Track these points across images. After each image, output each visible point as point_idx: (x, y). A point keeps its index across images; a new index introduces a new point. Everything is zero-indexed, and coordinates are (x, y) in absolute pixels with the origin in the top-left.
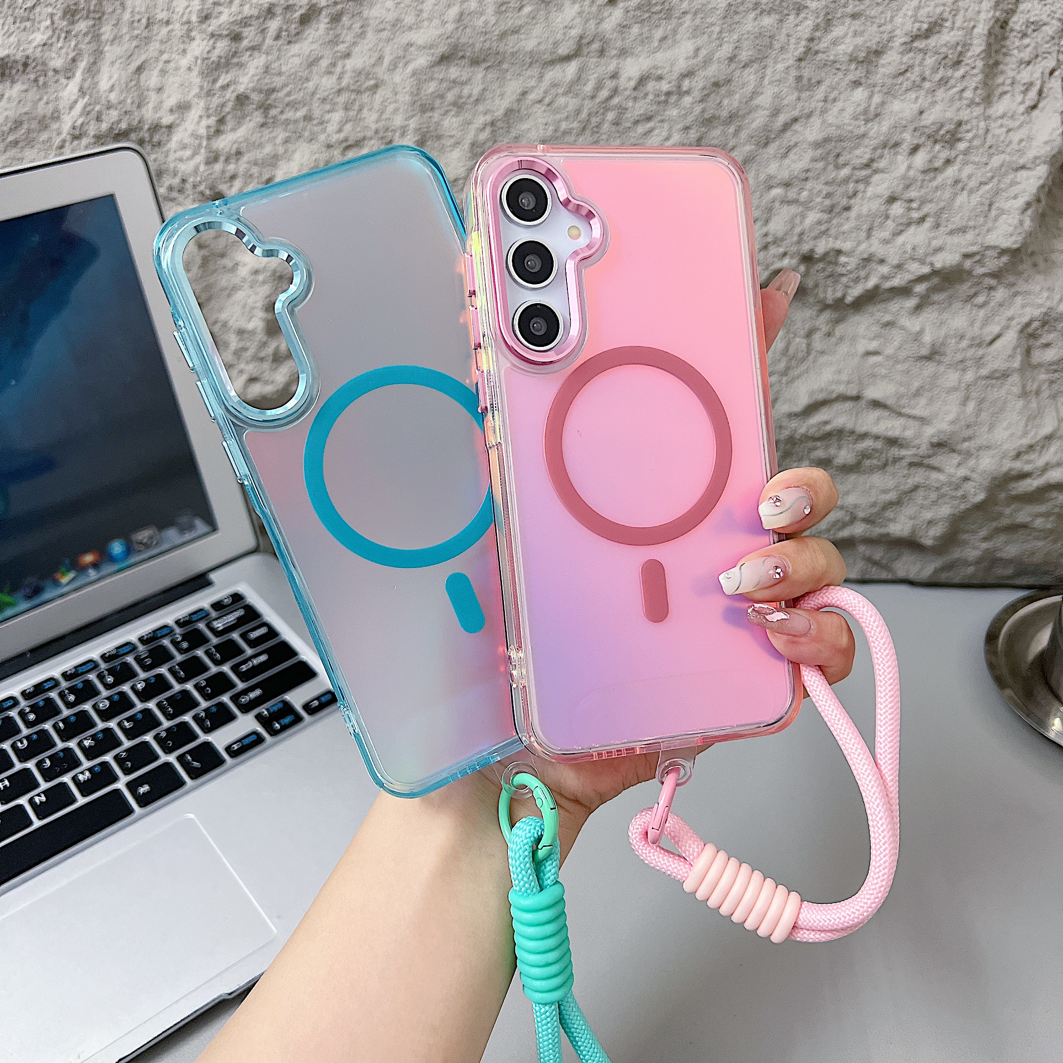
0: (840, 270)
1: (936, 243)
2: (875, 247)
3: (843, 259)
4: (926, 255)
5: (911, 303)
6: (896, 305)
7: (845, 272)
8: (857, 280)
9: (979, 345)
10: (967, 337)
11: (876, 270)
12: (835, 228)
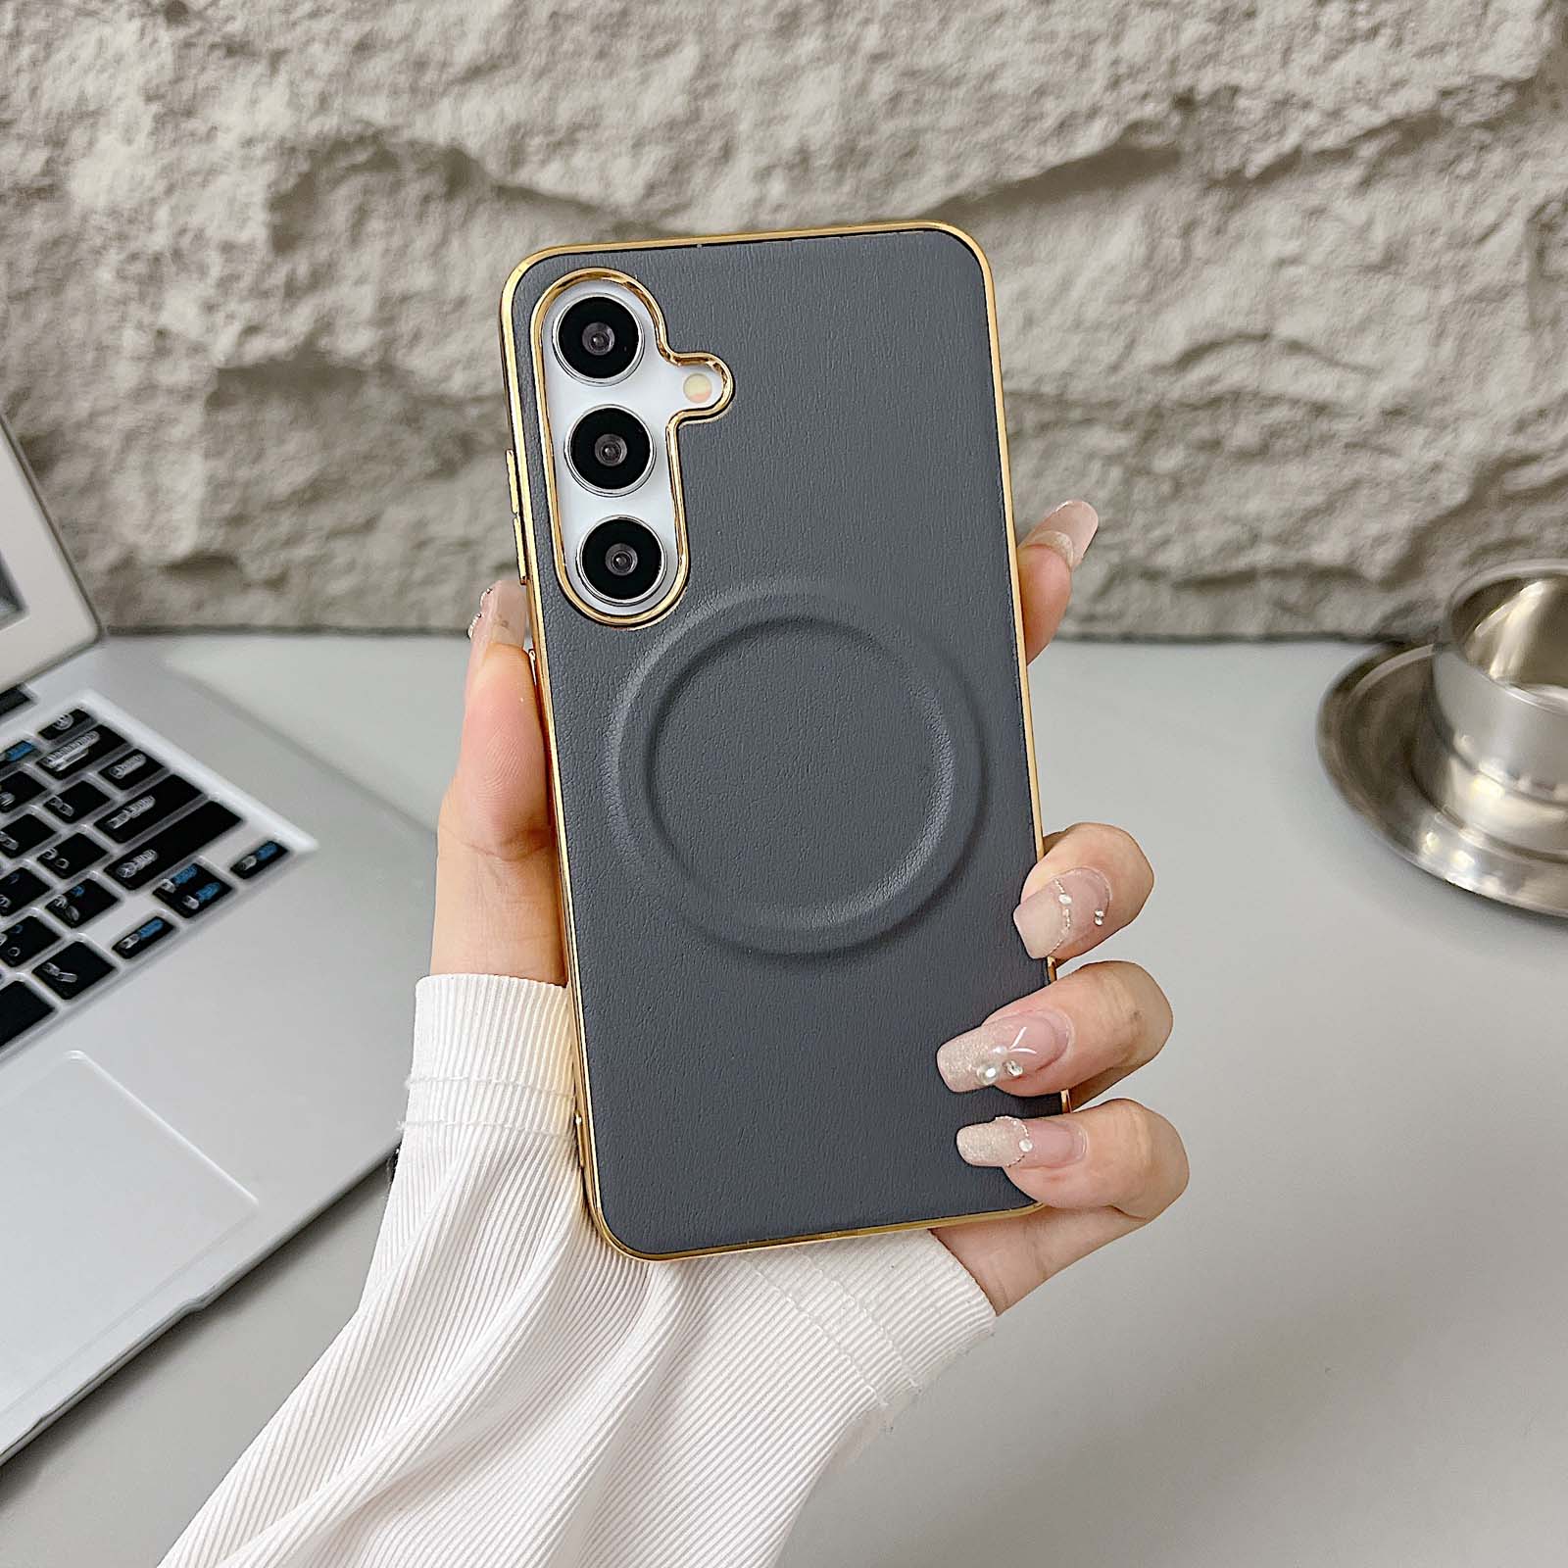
0: (1238, 120)
1: (1396, 72)
2: (1296, 79)
3: (1242, 102)
4: (1380, 92)
5: (1352, 175)
6: (1328, 179)
7: (1247, 126)
8: (1266, 138)
9: (1463, 245)
10: (1442, 233)
11: (1295, 120)
12: (1229, 48)
